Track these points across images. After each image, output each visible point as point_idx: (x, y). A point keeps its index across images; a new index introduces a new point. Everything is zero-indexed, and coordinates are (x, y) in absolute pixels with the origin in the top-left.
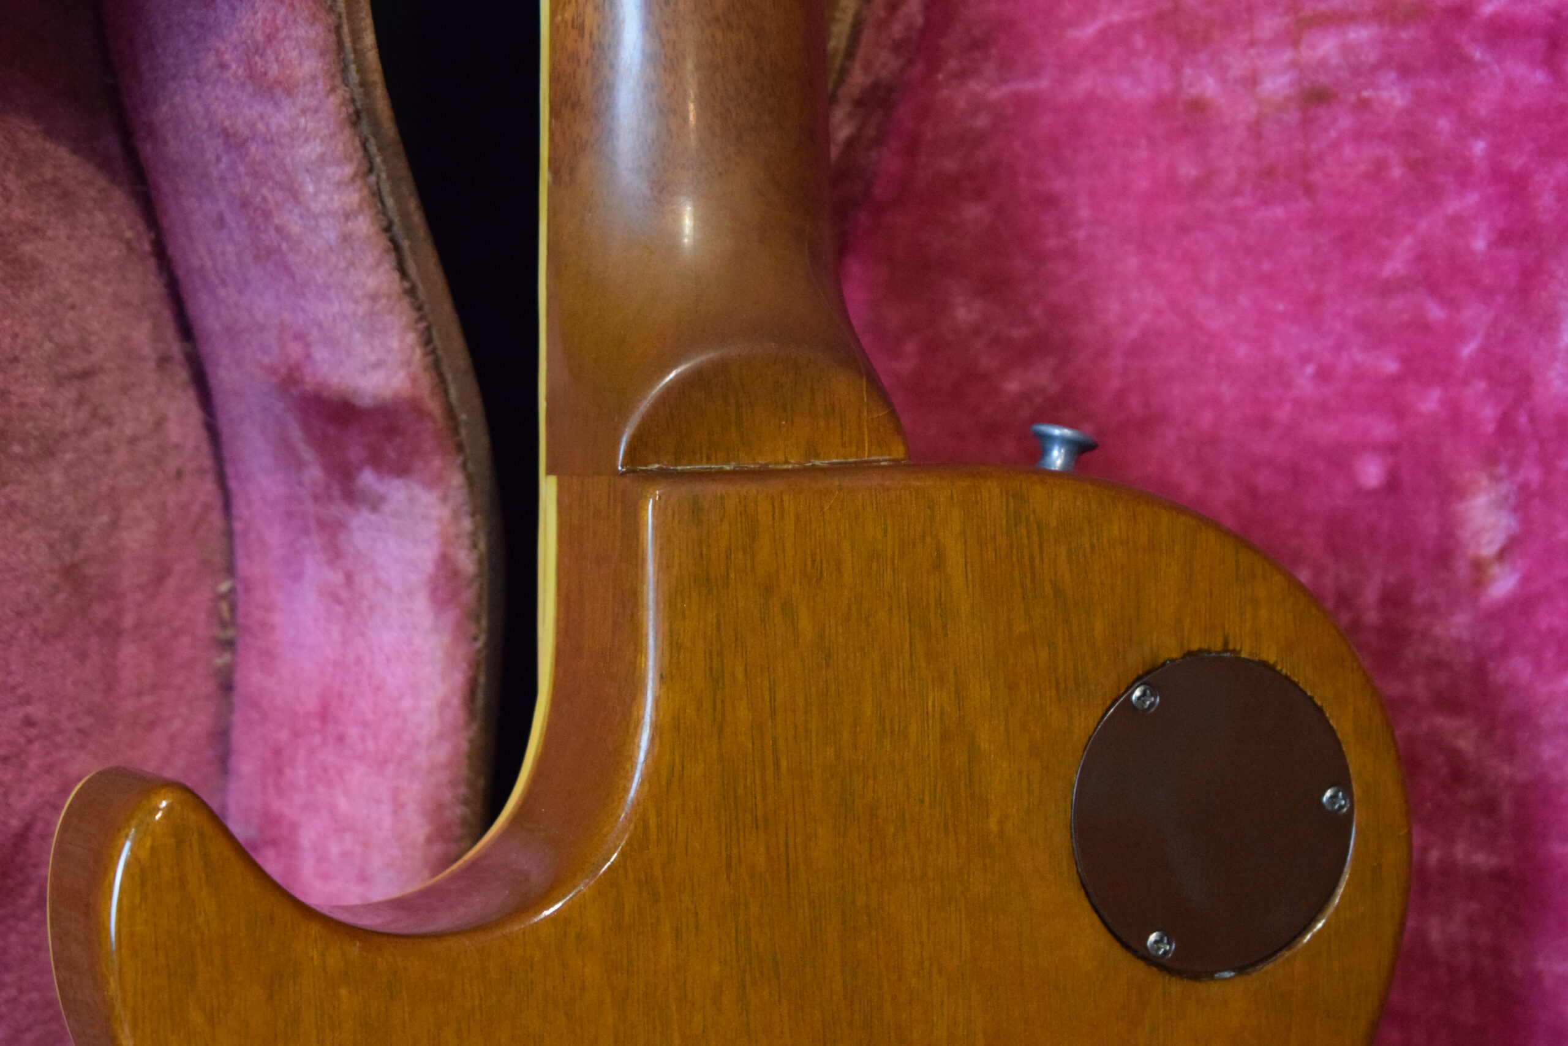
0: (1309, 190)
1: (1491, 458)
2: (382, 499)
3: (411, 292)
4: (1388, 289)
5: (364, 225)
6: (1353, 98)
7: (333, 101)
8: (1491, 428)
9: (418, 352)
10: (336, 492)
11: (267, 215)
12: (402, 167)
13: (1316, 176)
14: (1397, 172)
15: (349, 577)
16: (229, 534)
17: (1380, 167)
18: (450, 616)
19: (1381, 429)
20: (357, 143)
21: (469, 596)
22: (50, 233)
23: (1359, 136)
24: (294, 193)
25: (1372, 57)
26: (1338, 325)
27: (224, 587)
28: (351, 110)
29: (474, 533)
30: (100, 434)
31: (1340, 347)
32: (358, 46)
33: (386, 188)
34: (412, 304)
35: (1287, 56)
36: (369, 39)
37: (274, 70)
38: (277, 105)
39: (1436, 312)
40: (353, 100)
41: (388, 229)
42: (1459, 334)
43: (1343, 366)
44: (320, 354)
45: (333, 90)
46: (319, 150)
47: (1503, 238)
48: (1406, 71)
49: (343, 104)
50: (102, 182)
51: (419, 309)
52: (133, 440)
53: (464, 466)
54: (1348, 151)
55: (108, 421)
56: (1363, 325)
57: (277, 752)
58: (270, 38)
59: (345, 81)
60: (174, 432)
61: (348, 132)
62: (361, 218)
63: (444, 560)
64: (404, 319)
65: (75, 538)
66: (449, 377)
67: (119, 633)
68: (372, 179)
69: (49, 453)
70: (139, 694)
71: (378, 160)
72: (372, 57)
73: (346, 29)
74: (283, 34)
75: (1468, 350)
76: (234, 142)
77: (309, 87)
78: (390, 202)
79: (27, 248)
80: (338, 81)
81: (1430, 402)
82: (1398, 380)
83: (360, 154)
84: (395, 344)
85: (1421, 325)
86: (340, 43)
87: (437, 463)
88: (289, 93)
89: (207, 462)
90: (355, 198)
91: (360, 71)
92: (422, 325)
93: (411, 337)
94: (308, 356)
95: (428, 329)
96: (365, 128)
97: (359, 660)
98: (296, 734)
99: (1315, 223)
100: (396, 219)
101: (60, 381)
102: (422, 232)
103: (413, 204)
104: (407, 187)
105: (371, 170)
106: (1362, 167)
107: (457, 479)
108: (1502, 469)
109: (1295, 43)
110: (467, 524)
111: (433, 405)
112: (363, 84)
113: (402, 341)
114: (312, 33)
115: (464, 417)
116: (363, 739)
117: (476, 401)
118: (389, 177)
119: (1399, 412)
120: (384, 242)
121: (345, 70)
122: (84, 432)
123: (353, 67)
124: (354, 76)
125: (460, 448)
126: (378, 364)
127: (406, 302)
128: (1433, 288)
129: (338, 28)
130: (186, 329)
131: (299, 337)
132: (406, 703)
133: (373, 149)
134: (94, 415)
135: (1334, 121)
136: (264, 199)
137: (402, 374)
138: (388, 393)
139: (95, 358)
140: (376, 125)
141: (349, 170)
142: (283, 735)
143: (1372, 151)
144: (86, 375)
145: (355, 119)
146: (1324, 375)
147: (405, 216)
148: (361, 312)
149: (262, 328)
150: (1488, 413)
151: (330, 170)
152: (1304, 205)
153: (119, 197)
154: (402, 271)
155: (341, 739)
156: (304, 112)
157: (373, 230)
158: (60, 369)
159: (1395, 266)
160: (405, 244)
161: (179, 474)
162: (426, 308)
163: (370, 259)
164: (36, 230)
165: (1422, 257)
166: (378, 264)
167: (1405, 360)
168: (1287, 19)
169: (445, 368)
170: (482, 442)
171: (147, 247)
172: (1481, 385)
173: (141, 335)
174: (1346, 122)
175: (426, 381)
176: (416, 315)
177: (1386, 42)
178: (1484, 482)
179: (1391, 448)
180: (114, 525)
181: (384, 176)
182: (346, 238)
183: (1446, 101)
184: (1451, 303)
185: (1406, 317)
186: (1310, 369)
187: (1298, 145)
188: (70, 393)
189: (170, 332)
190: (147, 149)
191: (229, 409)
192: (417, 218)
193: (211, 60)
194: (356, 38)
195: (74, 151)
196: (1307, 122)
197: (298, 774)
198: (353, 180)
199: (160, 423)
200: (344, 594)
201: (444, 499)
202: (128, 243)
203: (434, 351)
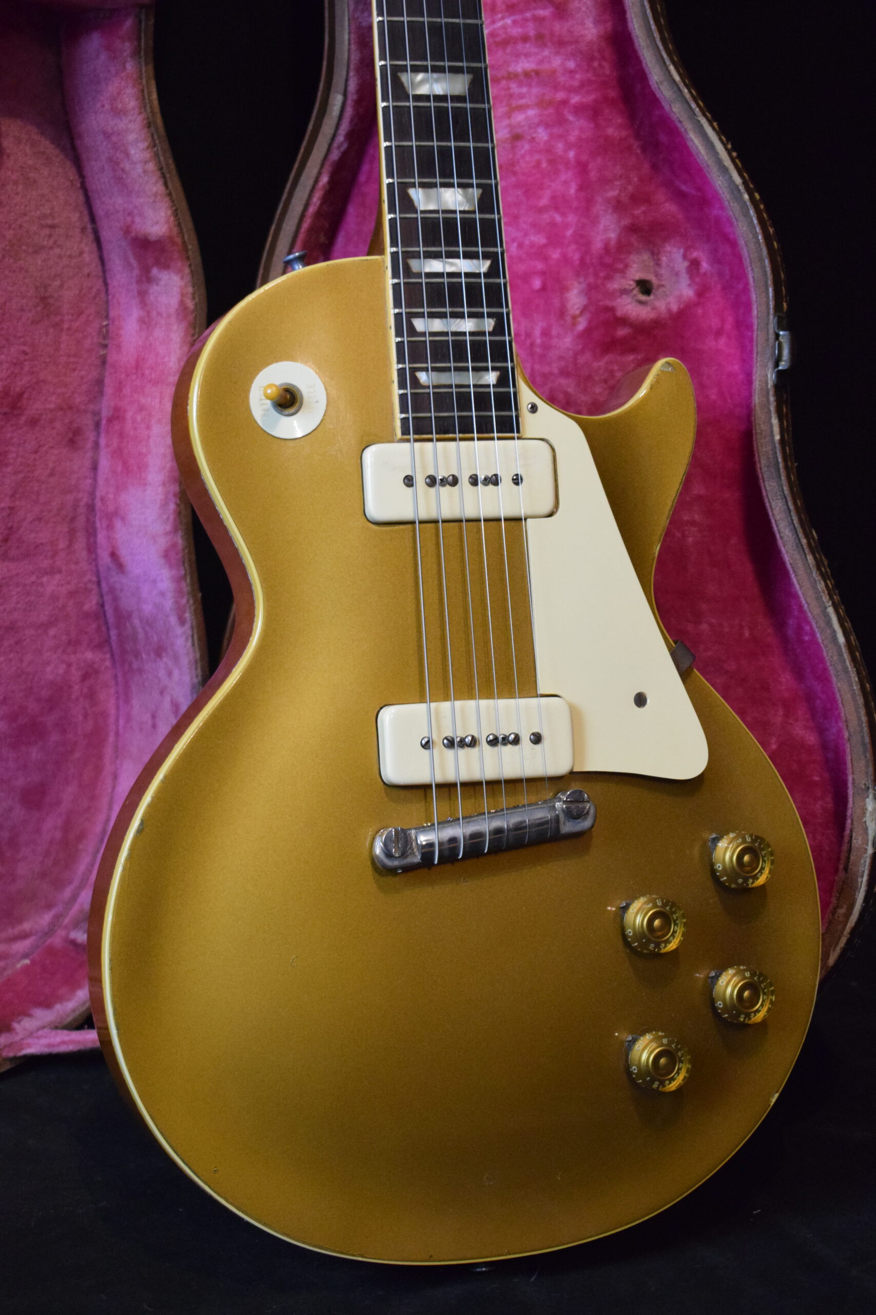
0: (514, 173)
1: (578, 274)
2: (160, 280)
3: (170, 194)
4: (541, 210)
5: (151, 166)
6: (529, 138)
7: (140, 118)
8: (577, 262)
9: (172, 218)
10: (144, 279)
11: (118, 164)
12: (166, 145)
13: (517, 168)
14: (544, 165)
15: (148, 312)
16: (107, 302)
17: (539, 163)
18: (184, 325)
19: (540, 266)
20: (150, 134)
21: (191, 318)
22: (41, 172)
23: (531, 152)
24: (127, 155)
25: (536, 120)
26: (525, 226)
27: (105, 323)
28: (147, 121)
29: (194, 294)
30: (57, 251)
31: (526, 234)
32: (151, 98)
33: (160, 153)
34: (170, 199)
35: (506, 122)
36: (155, 96)
37: (120, 106)
38: (121, 120)
39: (558, 218)
40: (148, 118)
41: (161, 169)
42: (566, 226)
43: (527, 242)
44: (137, 219)
45: (140, 113)
46: (135, 137)
47: (581, 188)
48: (547, 126)
49: (144, 119)
50: (62, 157)
51: (173, 202)
52: (70, 257)
53: (190, 265)
54: (528, 158)
55: (60, 246)
56: (534, 225)
57: (120, 383)
58: (119, 93)
59: (145, 111)
60: (87, 257)
61: (146, 130)
62: (151, 164)
63: (182, 303)
64: (167, 204)
65: (46, 287)
66: (185, 230)
67: (62, 330)
68: (155, 149)
69: (36, 252)
70: (69, 356)
71: (157, 142)
72: (156, 103)
73: (146, 91)
74: (123, 92)
75: (569, 233)
76: (107, 136)
77: (132, 112)
78: (162, 158)
79: (32, 175)
80: (143, 110)
81: (555, 255)
82: (545, 246)
83: (150, 139)
84: (163, 214)
85: (553, 224)
86: (143, 96)
87: (179, 264)
88: (125, 114)
89: (100, 274)
90: (148, 155)
91: (151, 107)
92: (174, 208)
93: (169, 212)
94: (133, 222)
95: (176, 210)
96: (152, 129)
97: (150, 345)
98: (127, 376)
99: (517, 186)
100: (164, 166)
101: (42, 226)
102: (174, 172)
103: (171, 161)
104: (169, 154)
105: (155, 146)
106: (532, 164)
107: (187, 271)
108: (582, 279)
109: (509, 117)
110: (190, 290)
111: (179, 240)
112: (152, 112)
113: (166, 213)
114: (133, 91)
115: (190, 247)
116: (151, 374)
117: (195, 242)
118: (161, 149)
119: (545, 259)
120: (159, 174)
121: (145, 107)
122: (51, 248)
123: (148, 106)
124: (148, 109)
125: (188, 258)
126: (157, 223)
127: (167, 199)
128: (557, 209)
129: (143, 91)
130: (93, 219)
131: (130, 214)
132: (167, 359)
133: (156, 137)
134: (55, 243)
135: (523, 147)
136: (117, 159)
137: (166, 226)
138: (161, 234)
139: (56, 221)
140: (157, 129)
141: (146, 144)
142: (123, 376)
143: (537, 157)
144: (52, 227)
145: (149, 125)
146: (520, 246)
147: (168, 165)
148: (151, 201)
149: (118, 212)
150: (576, 257)
151: (140, 145)
152: (513, 179)
153: (68, 164)
154: (166, 184)
155: (143, 375)
156: (130, 121)
157: (156, 168)
158: (43, 222)
159: (544, 202)
160: (168, 176)
161: (89, 275)
162: (176, 202)
163: (154, 179)
164: (36, 169)
165: (553, 198)
166: (157, 182)
167: (548, 238)
168: (506, 108)
169: (183, 225)
170: (198, 260)
171: (79, 185)
172: (573, 247)
173: (75, 217)
174: (527, 147)
175: (175, 231)
176: (171, 204)
177: (541, 115)
178: (576, 284)
179: (543, 273)
180: (61, 286)
181: (159, 148)
182: (145, 172)
183: (560, 137)
184: (563, 215)
185: (548, 221)
186: (515, 245)
187: (510, 156)
188: (47, 231)
189: (86, 218)
190: (78, 143)
191: (106, 247)
192: (173, 166)
193: (99, 105)
194: (150, 94)
195: (52, 143)
196: (513, 148)
197: (127, 391)
198: (148, 147)
199: (81, 253)
200: (146, 320)
201: (182, 278)
202: (72, 181)
203: (178, 219)
